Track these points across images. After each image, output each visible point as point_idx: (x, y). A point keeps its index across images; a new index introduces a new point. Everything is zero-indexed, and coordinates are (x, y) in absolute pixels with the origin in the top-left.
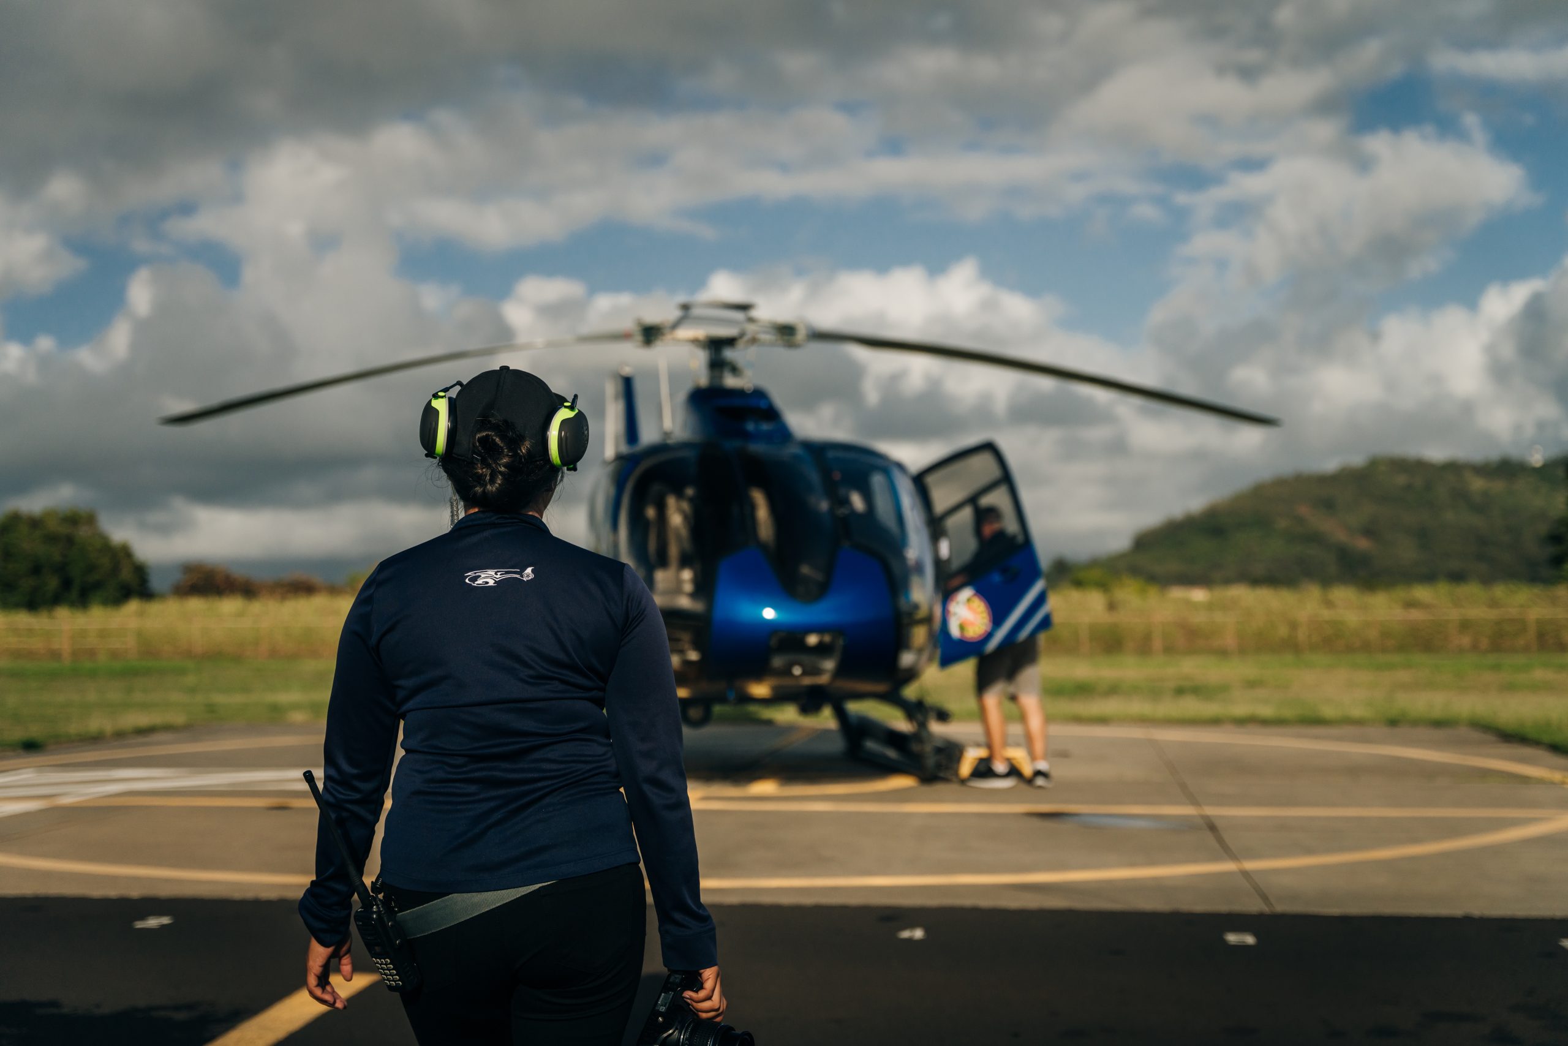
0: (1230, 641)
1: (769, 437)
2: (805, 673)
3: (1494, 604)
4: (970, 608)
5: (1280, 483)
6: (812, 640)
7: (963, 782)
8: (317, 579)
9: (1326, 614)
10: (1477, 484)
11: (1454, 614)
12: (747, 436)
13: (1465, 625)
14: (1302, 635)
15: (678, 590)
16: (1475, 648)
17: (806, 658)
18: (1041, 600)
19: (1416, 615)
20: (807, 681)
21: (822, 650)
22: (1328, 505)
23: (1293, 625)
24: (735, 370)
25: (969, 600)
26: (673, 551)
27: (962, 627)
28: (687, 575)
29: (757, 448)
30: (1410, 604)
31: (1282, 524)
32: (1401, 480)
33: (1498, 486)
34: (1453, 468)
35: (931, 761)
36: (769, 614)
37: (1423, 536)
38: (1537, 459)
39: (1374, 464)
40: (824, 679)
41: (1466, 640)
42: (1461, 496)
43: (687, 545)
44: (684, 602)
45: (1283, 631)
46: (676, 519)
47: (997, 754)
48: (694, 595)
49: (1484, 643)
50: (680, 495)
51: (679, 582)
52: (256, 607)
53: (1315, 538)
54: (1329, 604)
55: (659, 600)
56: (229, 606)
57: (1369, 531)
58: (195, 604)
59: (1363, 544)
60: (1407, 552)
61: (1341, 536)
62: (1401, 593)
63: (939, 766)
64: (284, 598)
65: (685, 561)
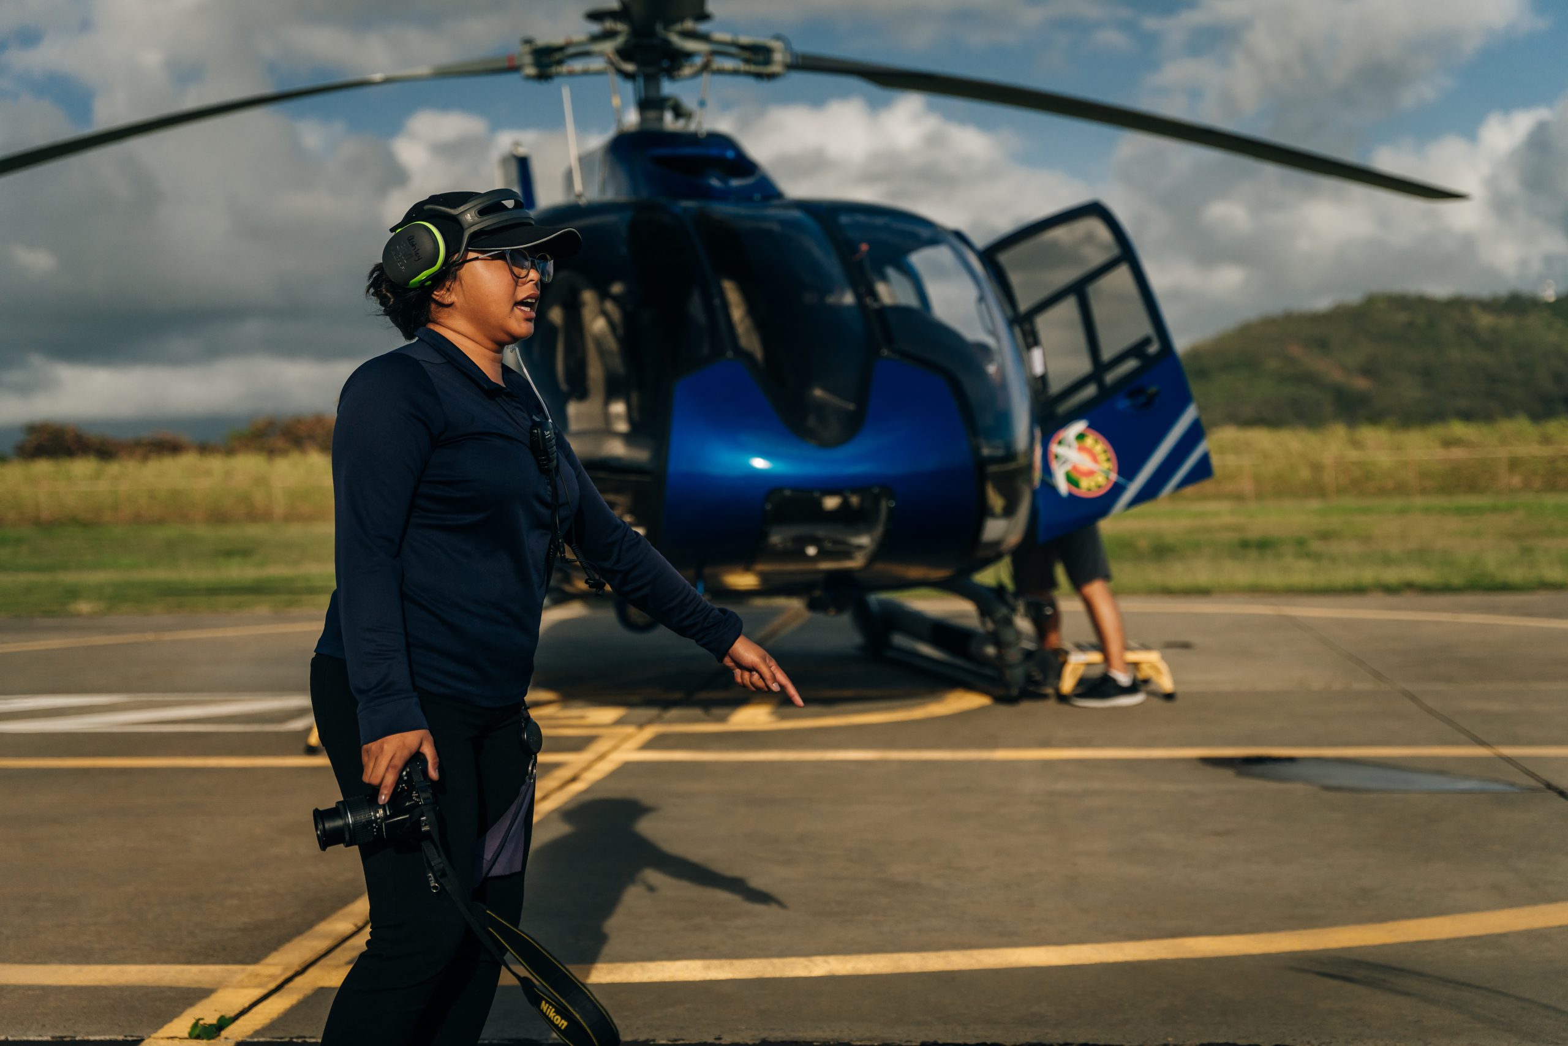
0: (1247, 486)
1: (744, 196)
2: (823, 555)
3: (1546, 440)
4: (1082, 449)
5: (1269, 322)
6: (831, 503)
7: (1063, 698)
8: (184, 437)
9: (1353, 455)
10: (1485, 321)
11: (1502, 453)
12: (709, 194)
13: (1514, 464)
14: (1329, 477)
15: (608, 432)
16: (1527, 486)
17: (820, 532)
18: (1195, 434)
19: (1458, 454)
20: (825, 566)
21: (847, 517)
22: (1322, 345)
23: (1317, 468)
24: (679, 112)
25: (1081, 437)
26: (595, 372)
27: (1071, 480)
28: (618, 408)
29: (721, 209)
30: (1447, 443)
31: (1272, 364)
32: (1402, 317)
33: (1508, 322)
34: (1458, 304)
35: (1017, 674)
36: (759, 463)
37: (1427, 375)
38: (1549, 294)
39: (1371, 301)
40: (857, 562)
41: (1516, 480)
42: (1468, 334)
43: (618, 365)
44: (617, 449)
45: (1305, 474)
46: (598, 325)
47: (1115, 660)
48: (629, 438)
49: (1538, 483)
50: (604, 294)
51: (607, 418)
52: (113, 468)
53: (1308, 378)
54: (1356, 444)
55: (576, 446)
56: (82, 467)
57: (1368, 370)
58: (43, 467)
59: (1361, 384)
60: (1410, 391)
61: (1337, 376)
62: (1438, 430)
63: (1029, 679)
64: (145, 458)
65: (613, 391)
